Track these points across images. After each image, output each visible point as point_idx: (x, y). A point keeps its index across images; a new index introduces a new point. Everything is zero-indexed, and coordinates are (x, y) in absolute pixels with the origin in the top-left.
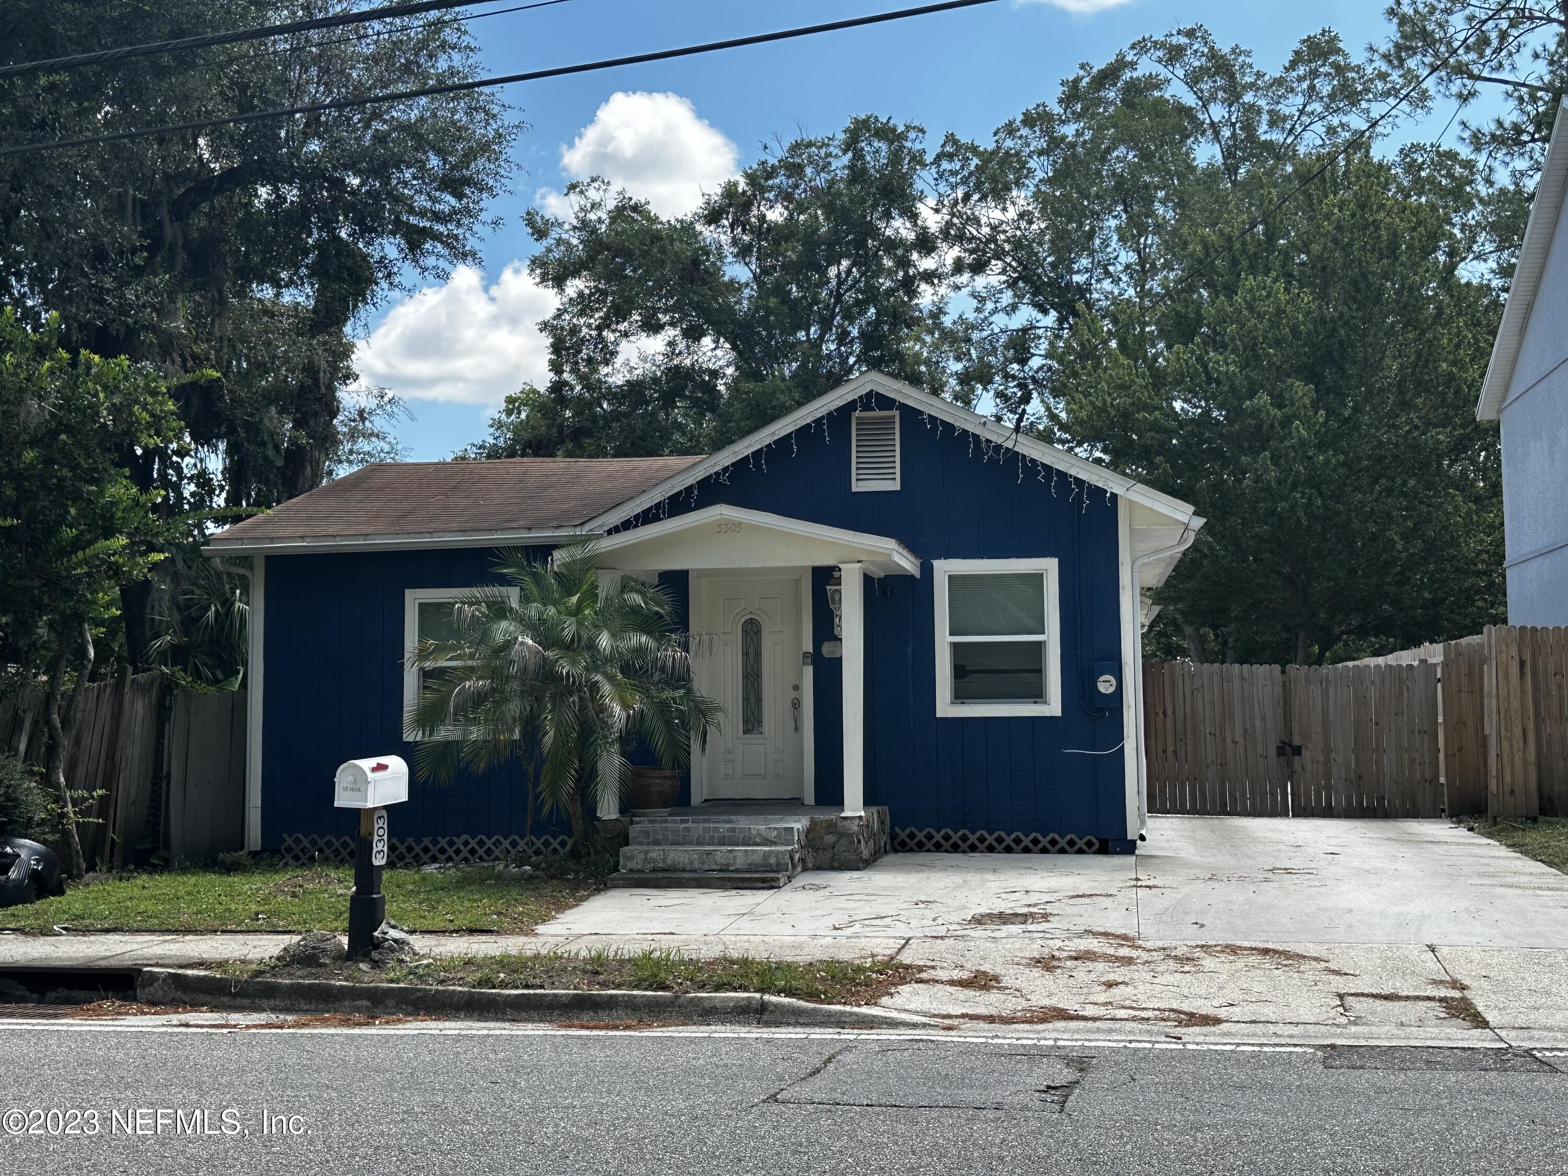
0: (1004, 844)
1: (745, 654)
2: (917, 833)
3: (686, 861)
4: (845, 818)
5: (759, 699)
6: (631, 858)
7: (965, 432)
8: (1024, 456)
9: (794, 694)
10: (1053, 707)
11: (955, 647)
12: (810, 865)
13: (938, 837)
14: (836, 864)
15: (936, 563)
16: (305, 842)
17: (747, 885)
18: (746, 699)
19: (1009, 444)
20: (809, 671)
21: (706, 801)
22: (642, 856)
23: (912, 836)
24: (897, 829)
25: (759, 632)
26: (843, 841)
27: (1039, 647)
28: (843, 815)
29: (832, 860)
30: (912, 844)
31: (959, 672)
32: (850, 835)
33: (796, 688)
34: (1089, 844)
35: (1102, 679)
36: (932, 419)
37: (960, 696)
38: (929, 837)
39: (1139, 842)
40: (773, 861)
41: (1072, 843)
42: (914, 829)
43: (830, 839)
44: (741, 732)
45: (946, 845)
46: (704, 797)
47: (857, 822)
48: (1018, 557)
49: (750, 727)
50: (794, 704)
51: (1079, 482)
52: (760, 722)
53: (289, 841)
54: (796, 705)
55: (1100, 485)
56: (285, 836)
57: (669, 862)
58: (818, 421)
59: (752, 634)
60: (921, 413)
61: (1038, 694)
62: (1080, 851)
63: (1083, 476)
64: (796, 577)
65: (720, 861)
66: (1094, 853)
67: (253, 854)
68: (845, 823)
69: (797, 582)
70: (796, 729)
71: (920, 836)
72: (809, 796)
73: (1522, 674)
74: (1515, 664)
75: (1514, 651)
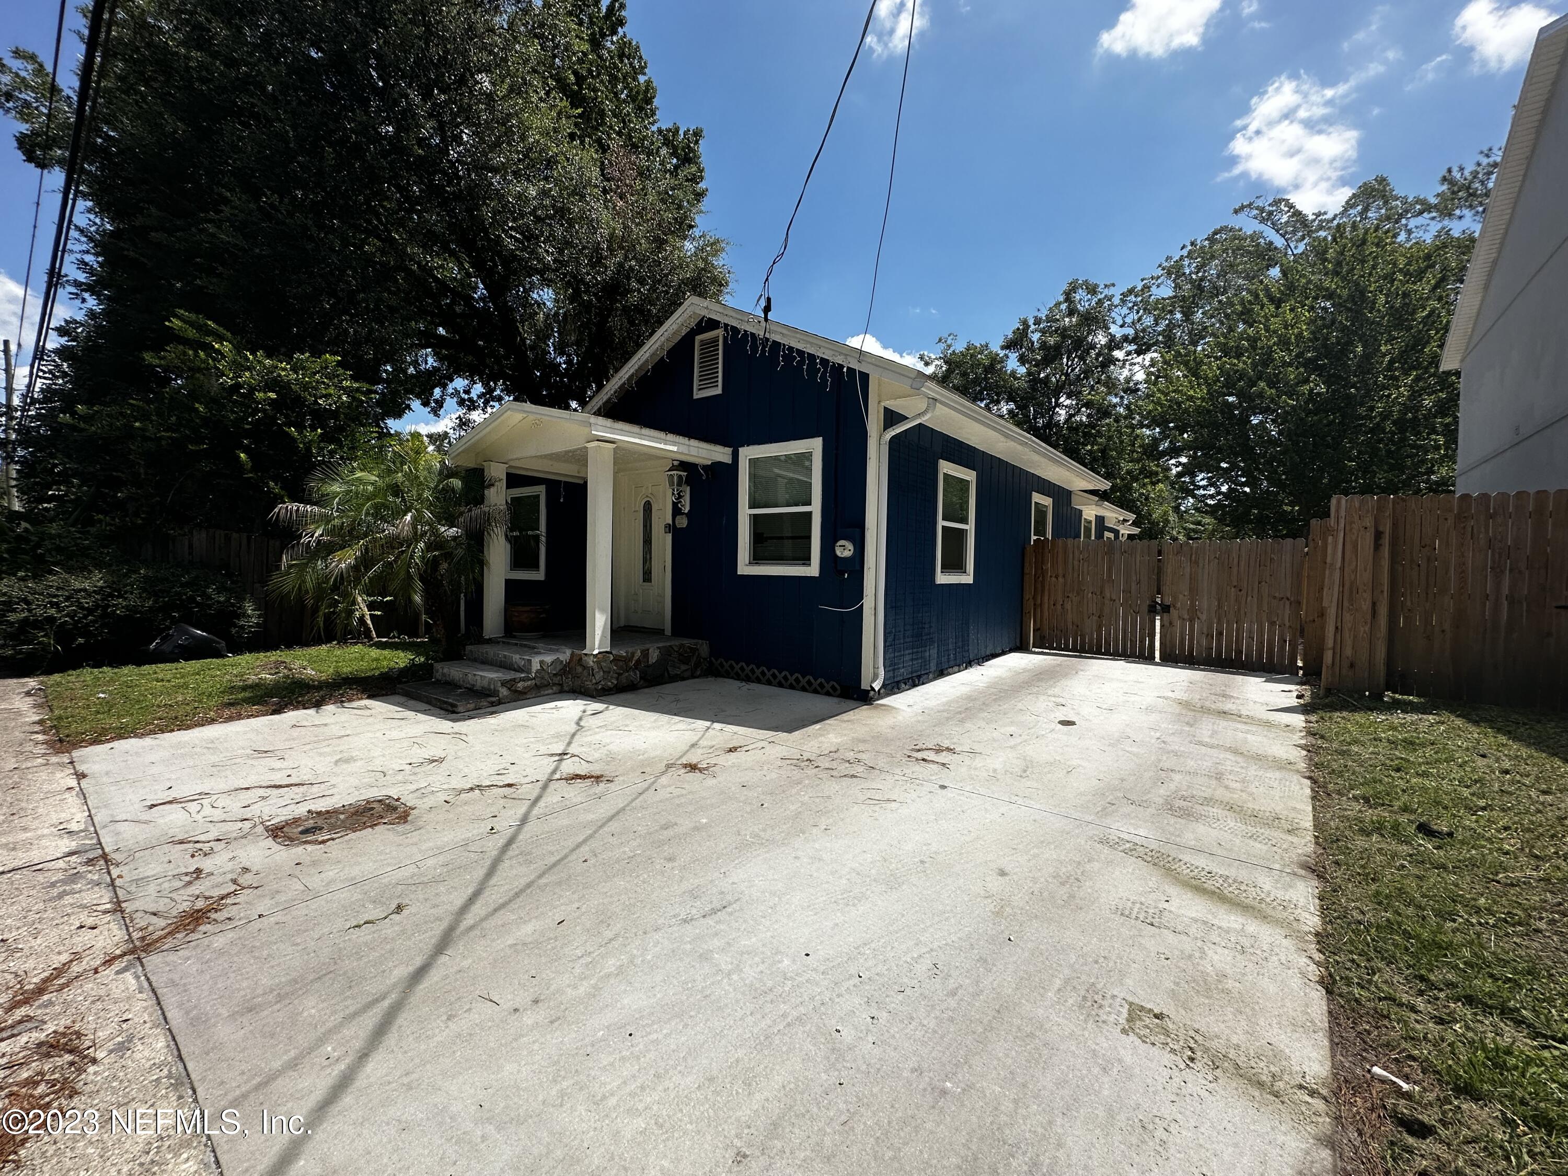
1: (645, 526)
2: (725, 663)
3: (458, 678)
4: (585, 655)
5: (651, 558)
6: (437, 671)
7: (747, 334)
10: (814, 568)
11: (754, 518)
13: (737, 668)
14: (582, 690)
15: (741, 450)
18: (645, 558)
19: (774, 337)
20: (669, 538)
21: (623, 626)
22: (441, 670)
23: (721, 665)
24: (713, 659)
25: (650, 510)
26: (585, 673)
27: (808, 516)
28: (585, 652)
29: (581, 686)
30: (722, 671)
31: (758, 538)
32: (589, 669)
34: (834, 687)
37: (757, 557)
38: (732, 667)
39: (872, 692)
41: (823, 686)
43: (579, 670)
44: (642, 580)
45: (742, 675)
46: (621, 624)
47: (592, 658)
48: (795, 439)
49: (647, 577)
51: (825, 362)
52: (651, 573)
57: (451, 678)
61: (805, 557)
62: (829, 694)
63: (829, 357)
66: (837, 695)
68: (586, 658)
71: (727, 666)
72: (668, 631)
73: (1377, 546)
74: (1369, 538)
75: (1369, 522)
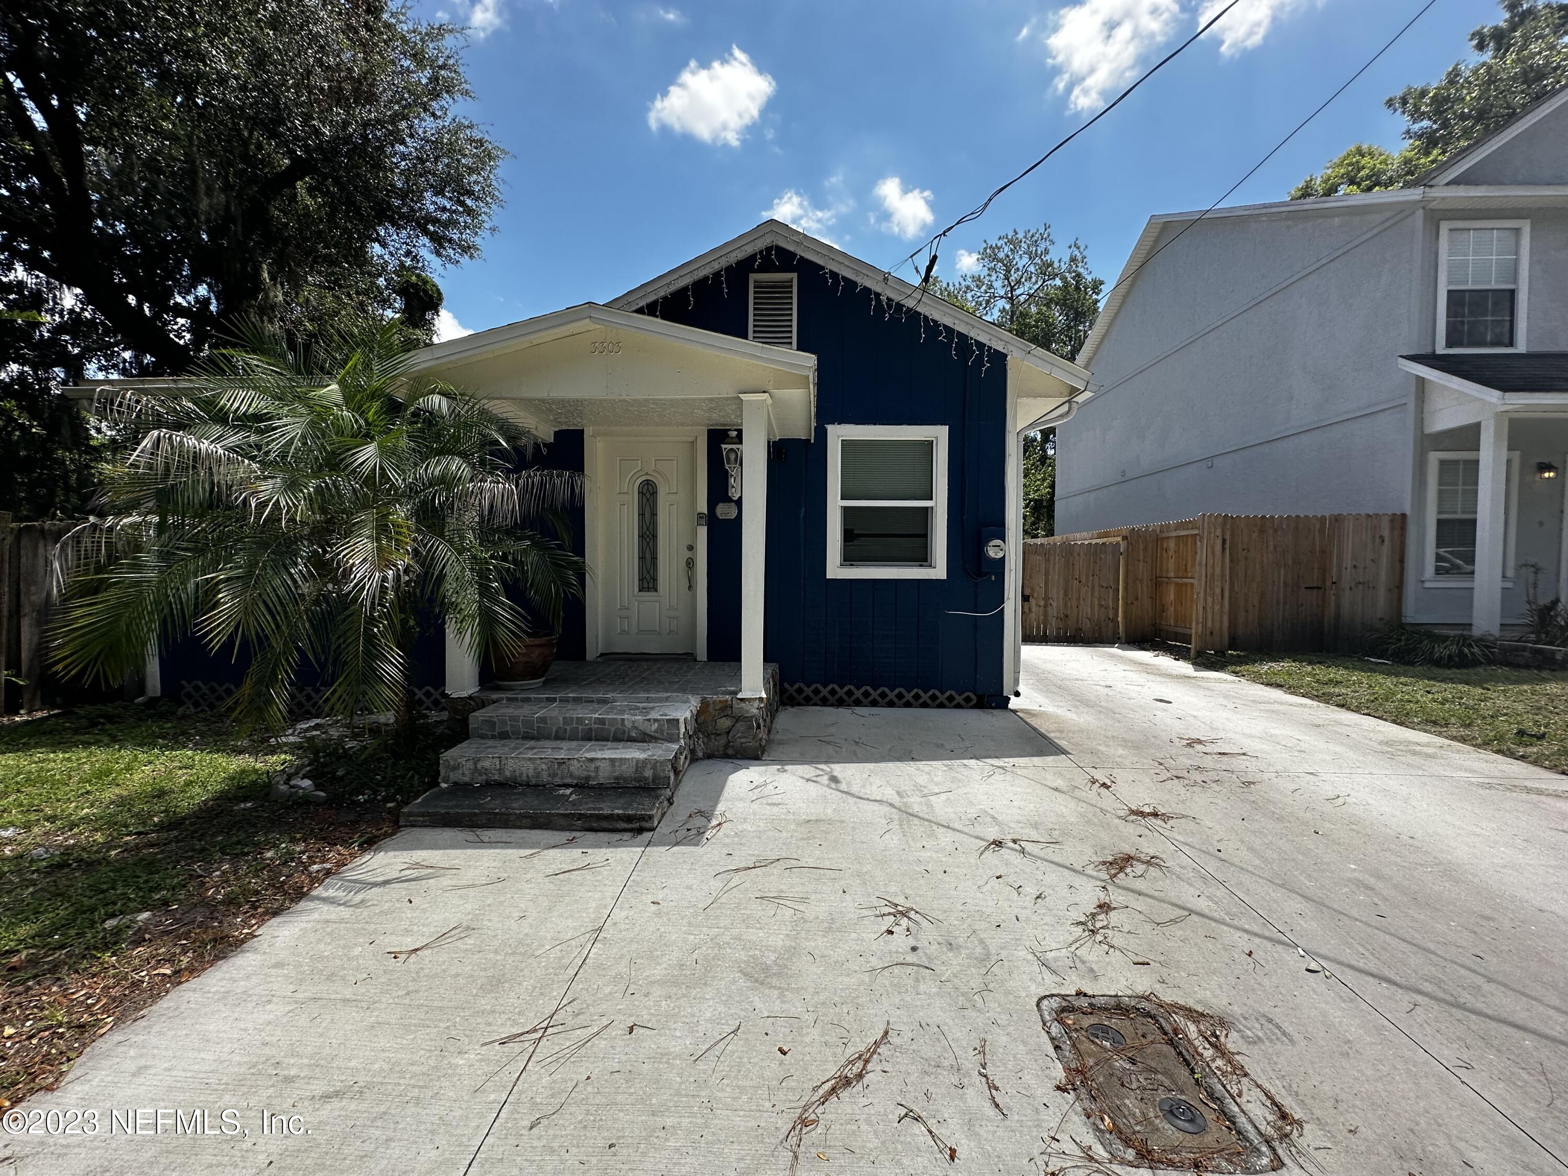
0: (887, 699)
1: (642, 515)
2: (805, 688)
3: (531, 772)
4: (741, 700)
5: (654, 558)
6: (456, 768)
7: (867, 290)
8: (926, 317)
9: (688, 554)
10: (939, 570)
11: (845, 510)
12: (700, 754)
13: (825, 692)
14: (730, 751)
15: (830, 428)
16: (205, 689)
17: (605, 824)
18: (642, 558)
19: (910, 303)
20: (703, 532)
21: (602, 655)
22: (470, 765)
23: (800, 691)
24: (786, 685)
25: (654, 493)
26: (740, 726)
27: (925, 513)
28: (739, 696)
29: (727, 746)
30: (800, 698)
31: (849, 536)
32: (749, 719)
33: (691, 548)
34: (968, 700)
35: (991, 544)
36: (834, 275)
37: (849, 559)
38: (816, 692)
39: (1012, 697)
40: (648, 773)
41: (951, 699)
42: (802, 685)
43: (725, 723)
44: (636, 589)
45: (832, 699)
46: (600, 652)
47: (756, 704)
48: (909, 424)
49: (645, 585)
50: (688, 564)
51: (980, 345)
52: (655, 579)
53: (188, 688)
54: (690, 564)
55: (1000, 349)
56: (184, 682)
57: (508, 773)
58: (717, 275)
59: (648, 495)
60: (823, 268)
61: (923, 558)
62: (958, 706)
63: (983, 339)
64: (692, 439)
65: (577, 773)
66: (972, 707)
67: (152, 702)
68: (743, 705)
69: (693, 444)
70: (690, 587)
71: (808, 691)
72: (702, 652)
73: (1224, 549)
74: (1219, 542)
75: (1219, 532)
